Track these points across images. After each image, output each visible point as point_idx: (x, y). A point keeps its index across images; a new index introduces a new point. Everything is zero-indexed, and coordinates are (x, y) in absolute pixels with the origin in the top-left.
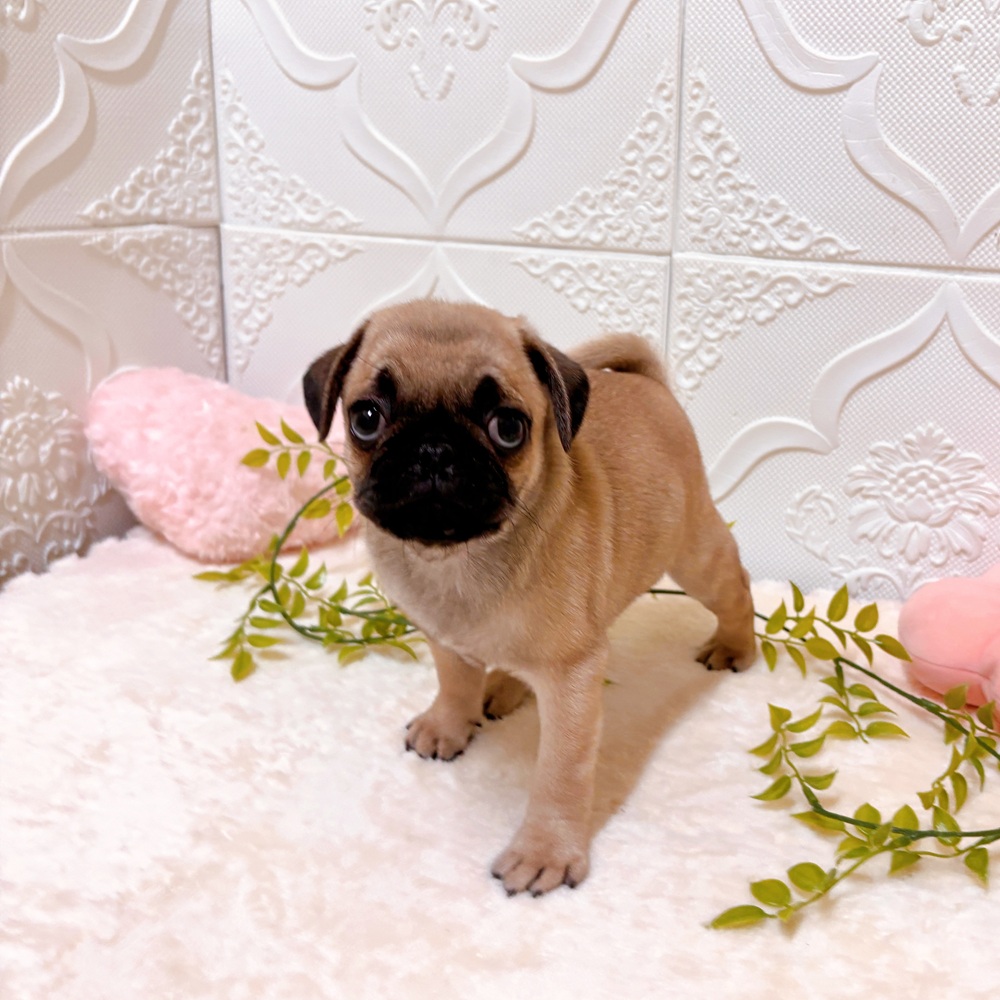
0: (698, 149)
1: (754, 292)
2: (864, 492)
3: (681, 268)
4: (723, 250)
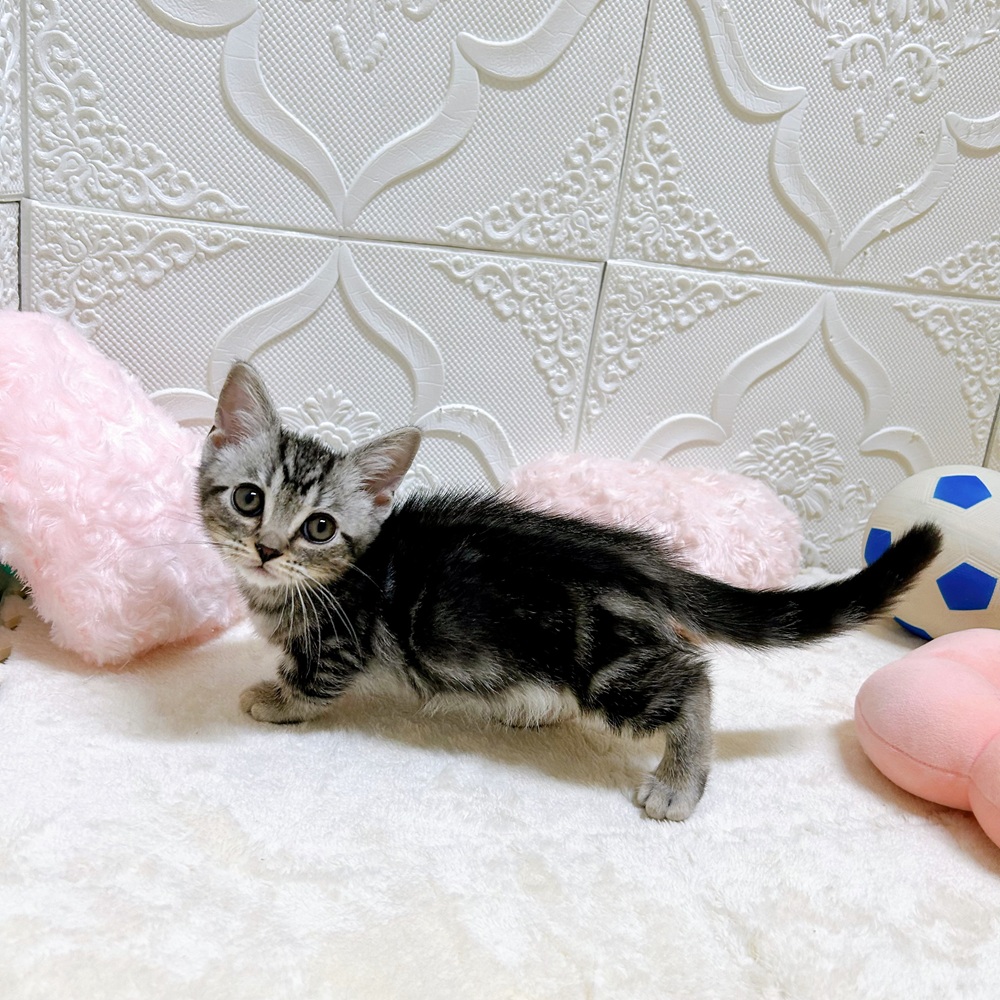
0: (646, 159)
1: (681, 299)
3: (616, 275)
4: (656, 258)
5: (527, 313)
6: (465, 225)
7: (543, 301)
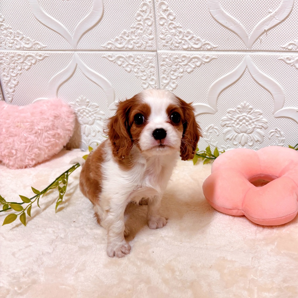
0: (162, 16)
1: (185, 62)
2: (227, 125)
3: (161, 56)
4: (174, 49)
5: (135, 70)
6: (109, 44)
7: (139, 66)
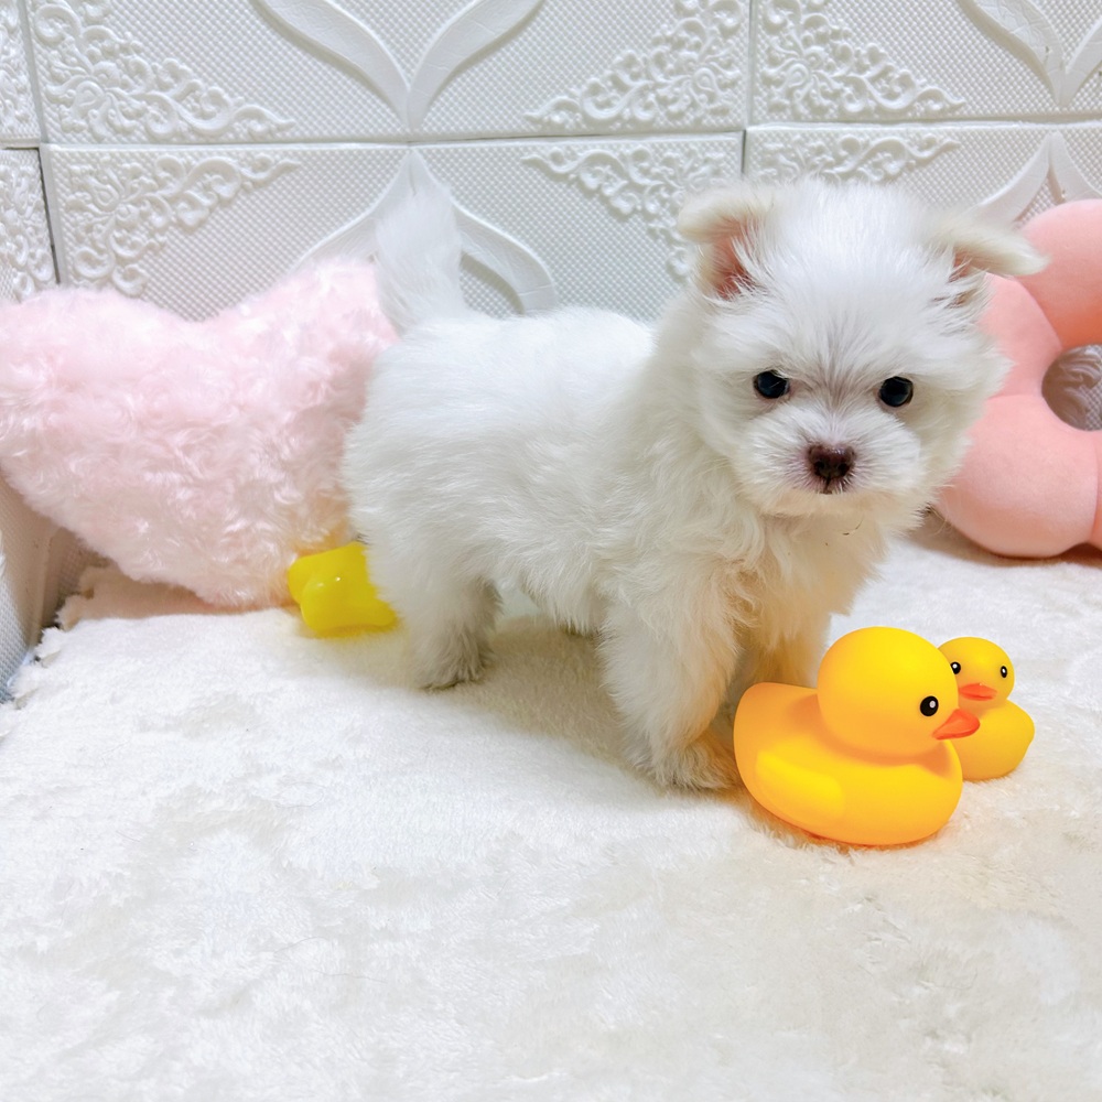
1: (849, 165)
3: (761, 144)
4: (810, 117)
5: (652, 208)
6: (559, 107)
7: (670, 190)
